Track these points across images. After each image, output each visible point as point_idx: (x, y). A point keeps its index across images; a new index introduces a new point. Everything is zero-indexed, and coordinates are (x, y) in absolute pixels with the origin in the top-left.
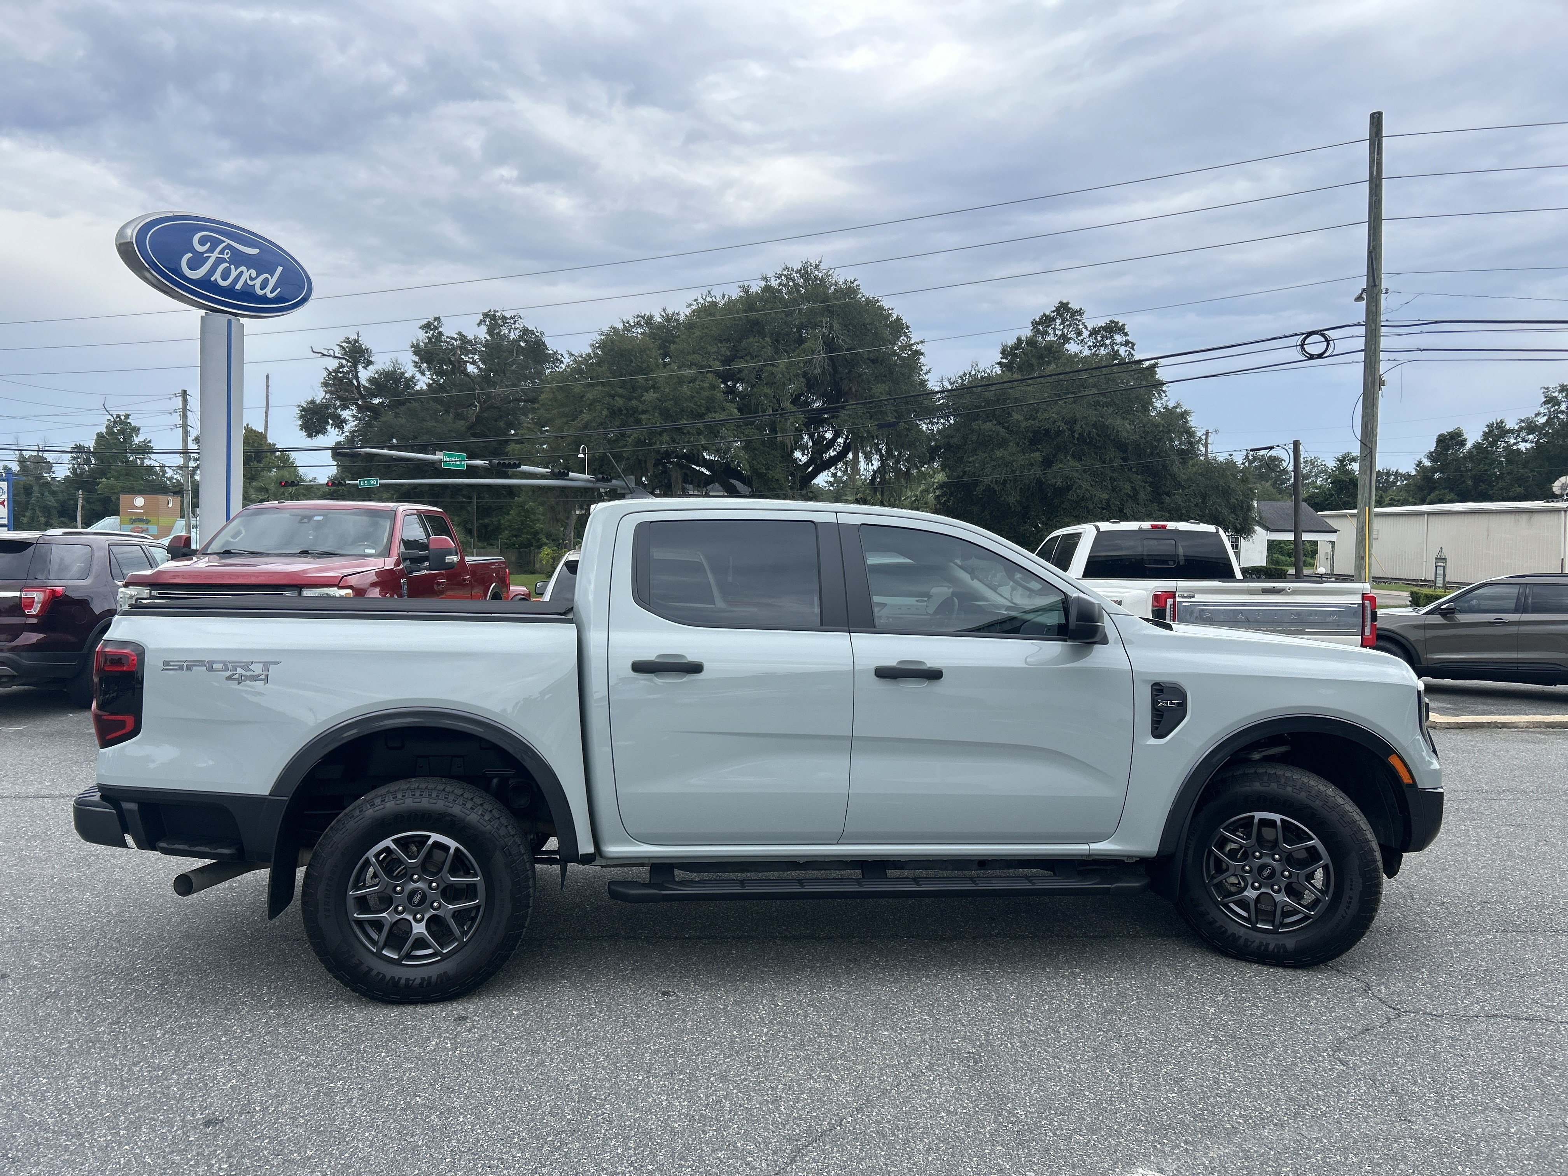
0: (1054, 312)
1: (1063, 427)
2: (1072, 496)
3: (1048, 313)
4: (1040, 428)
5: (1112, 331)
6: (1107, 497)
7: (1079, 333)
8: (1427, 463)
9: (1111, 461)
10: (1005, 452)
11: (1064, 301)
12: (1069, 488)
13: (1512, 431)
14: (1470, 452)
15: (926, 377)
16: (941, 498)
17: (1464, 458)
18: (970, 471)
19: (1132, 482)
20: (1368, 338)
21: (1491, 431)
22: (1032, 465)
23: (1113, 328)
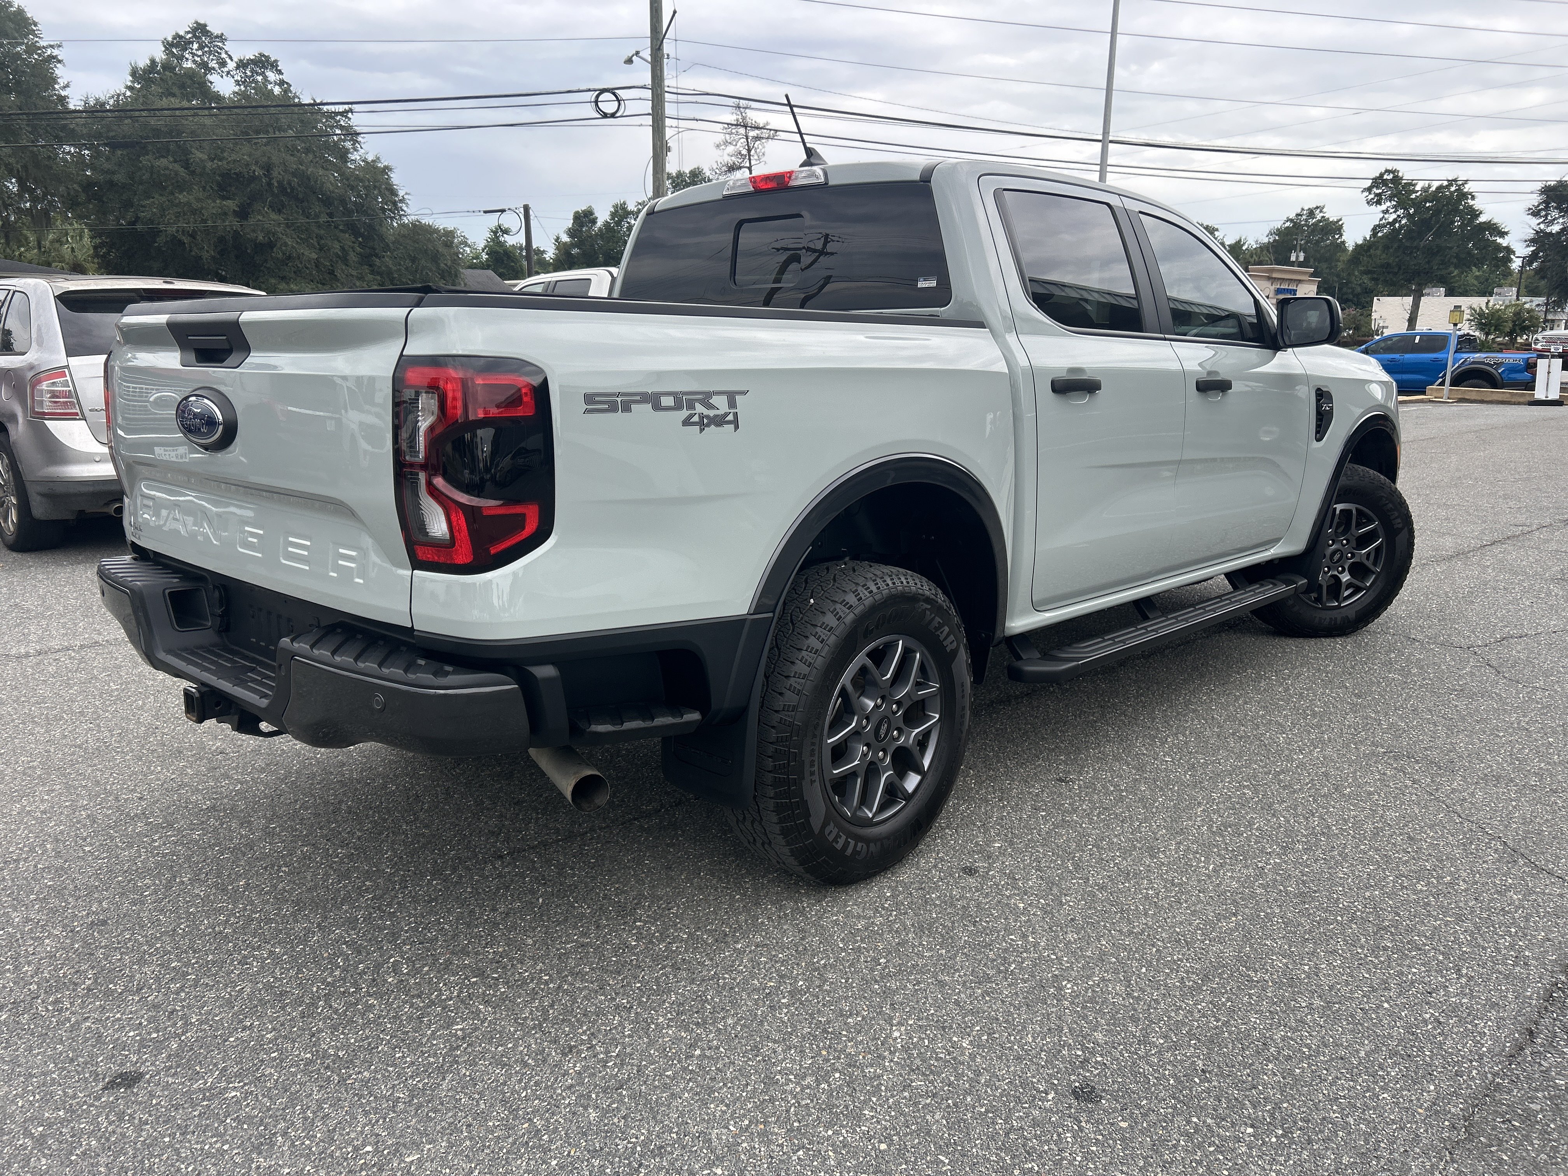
0: (188, 32)
1: (259, 172)
2: (278, 254)
3: (182, 33)
4: (230, 170)
5: (264, 67)
6: (315, 256)
7: (223, 64)
8: (565, 238)
9: (317, 216)
10: (191, 197)
11: (202, 22)
12: (271, 245)
13: (632, 213)
14: (600, 229)
15: (63, 93)
16: (99, 250)
17: (596, 234)
18: (145, 217)
19: (340, 242)
20: (655, 102)
21: (616, 211)
22: (225, 214)
23: (263, 63)
